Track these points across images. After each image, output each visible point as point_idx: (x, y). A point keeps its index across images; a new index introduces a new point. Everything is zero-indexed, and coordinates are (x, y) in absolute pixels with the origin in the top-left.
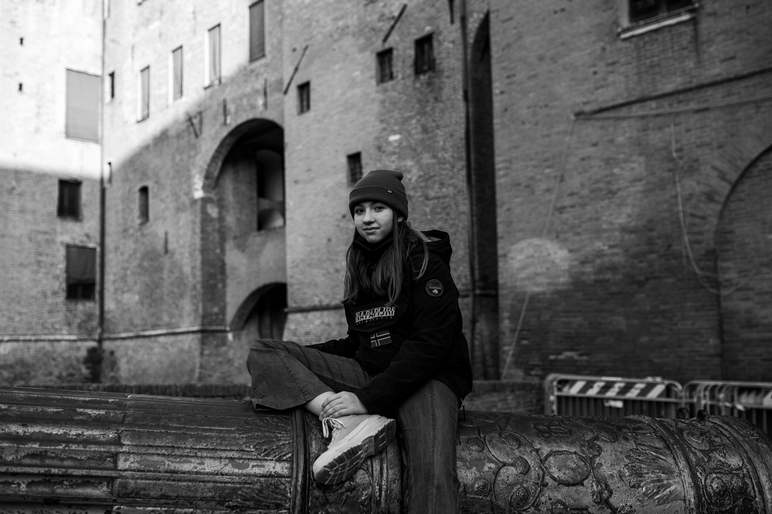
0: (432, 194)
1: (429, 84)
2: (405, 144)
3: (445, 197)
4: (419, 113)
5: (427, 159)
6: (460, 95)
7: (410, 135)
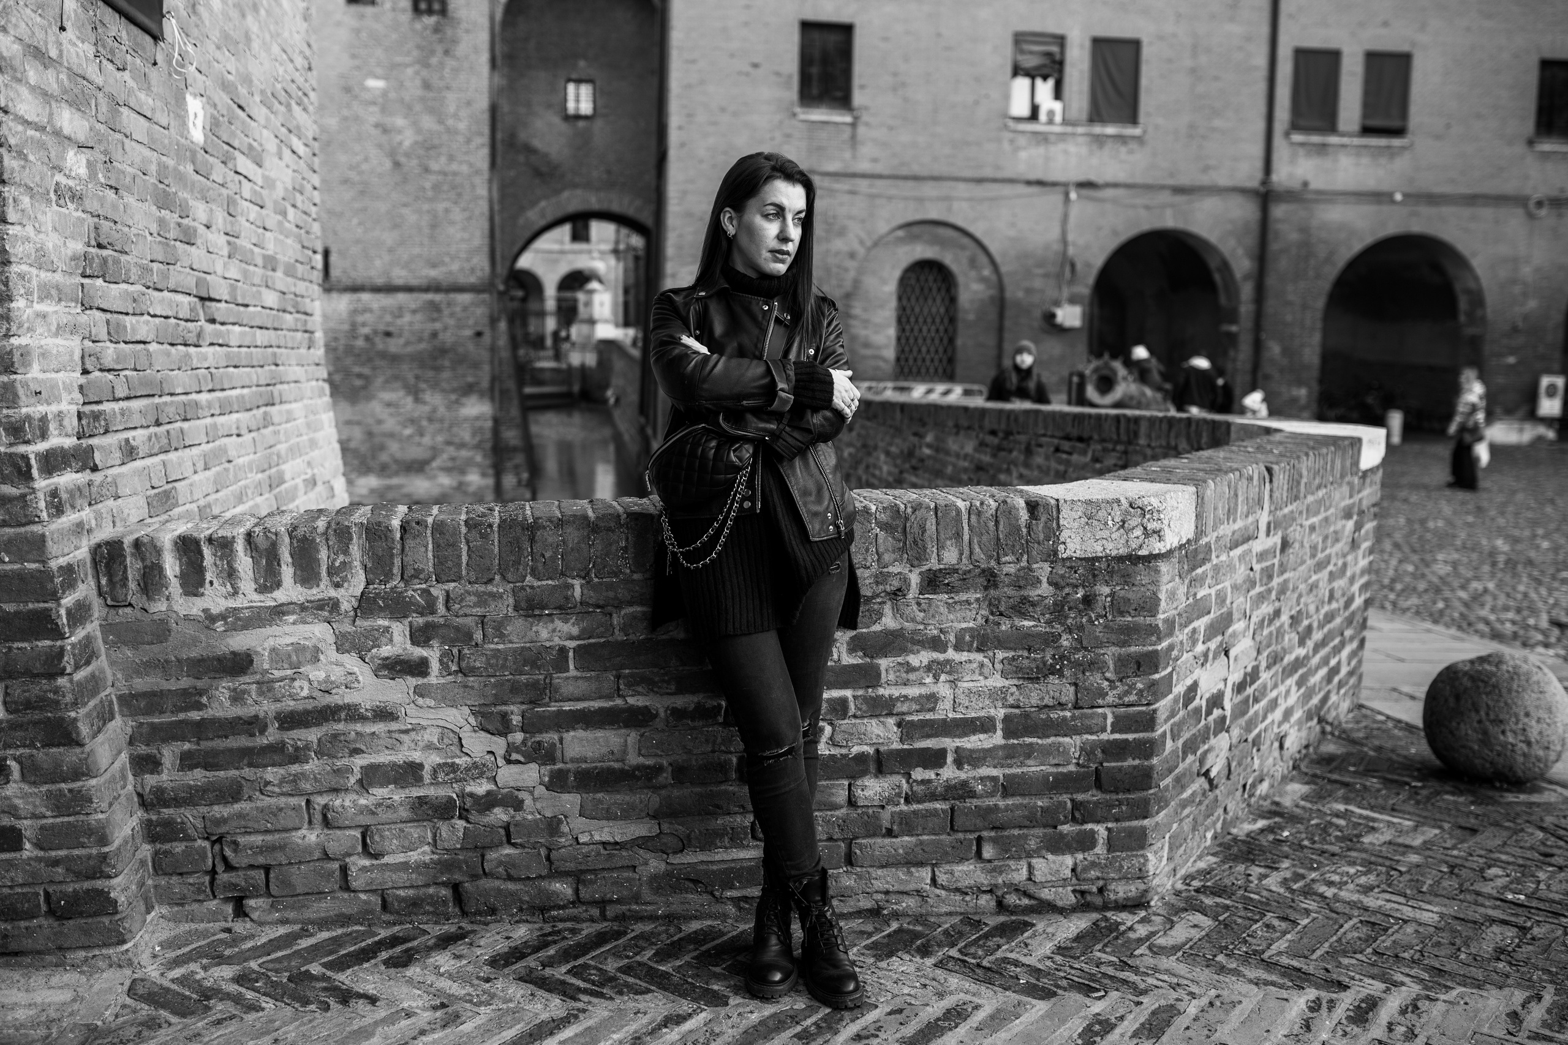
0: (434, 166)
1: (437, 30)
2: (392, 95)
3: (455, 174)
4: (418, 62)
5: (428, 122)
6: (484, 58)
7: (401, 85)
